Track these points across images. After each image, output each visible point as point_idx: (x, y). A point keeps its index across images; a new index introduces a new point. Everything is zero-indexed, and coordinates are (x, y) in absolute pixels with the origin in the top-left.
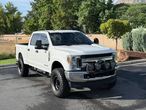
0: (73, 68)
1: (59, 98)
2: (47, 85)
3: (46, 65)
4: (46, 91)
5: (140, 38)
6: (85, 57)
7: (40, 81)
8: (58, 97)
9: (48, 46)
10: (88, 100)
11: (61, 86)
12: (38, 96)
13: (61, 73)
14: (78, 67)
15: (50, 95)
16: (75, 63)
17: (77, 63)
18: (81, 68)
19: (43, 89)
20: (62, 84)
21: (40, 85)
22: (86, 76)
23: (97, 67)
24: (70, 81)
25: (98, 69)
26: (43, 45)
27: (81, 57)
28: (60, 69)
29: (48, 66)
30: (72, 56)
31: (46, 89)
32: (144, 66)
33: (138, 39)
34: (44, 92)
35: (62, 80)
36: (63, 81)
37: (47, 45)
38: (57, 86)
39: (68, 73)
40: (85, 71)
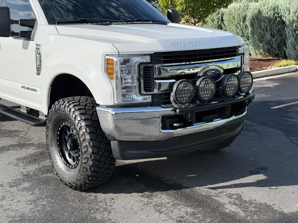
0: (124, 96)
1: (78, 193)
2: (33, 145)
3: (28, 88)
4: (32, 168)
5: (242, 23)
6: (164, 57)
7: (10, 134)
8: (76, 189)
9: (32, 27)
10: (171, 192)
11: (85, 156)
12: (8, 189)
13: (83, 111)
14: (143, 92)
15: (46, 182)
16: (133, 80)
17: (139, 80)
18: (153, 95)
19: (20, 159)
20: (90, 150)
21: (11, 146)
22: (168, 122)
23: (204, 89)
24: (115, 140)
25: (206, 95)
26: (16, 22)
27: (151, 59)
28: (77, 98)
29: (35, 90)
30: (123, 56)
31: (33, 159)
32: (267, 86)
33: (236, 26)
34: (25, 172)
35: (88, 137)
36: (91, 139)
37: (31, 23)
38: (70, 155)
39: (111, 111)
40: (164, 103)
